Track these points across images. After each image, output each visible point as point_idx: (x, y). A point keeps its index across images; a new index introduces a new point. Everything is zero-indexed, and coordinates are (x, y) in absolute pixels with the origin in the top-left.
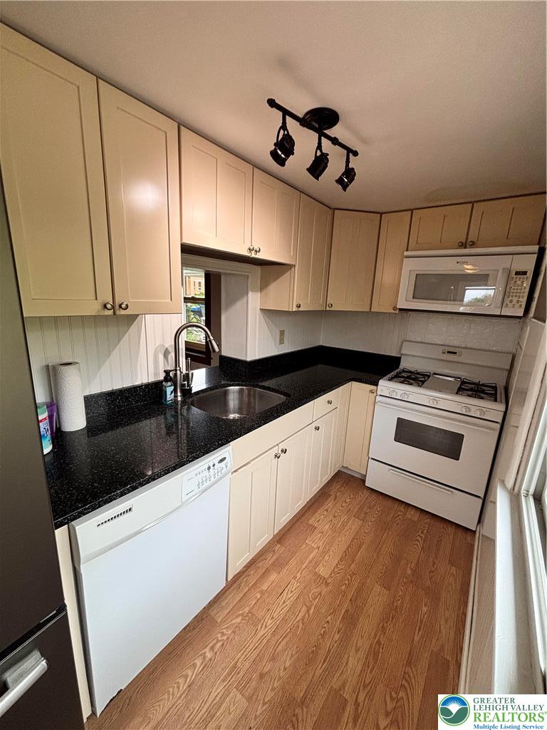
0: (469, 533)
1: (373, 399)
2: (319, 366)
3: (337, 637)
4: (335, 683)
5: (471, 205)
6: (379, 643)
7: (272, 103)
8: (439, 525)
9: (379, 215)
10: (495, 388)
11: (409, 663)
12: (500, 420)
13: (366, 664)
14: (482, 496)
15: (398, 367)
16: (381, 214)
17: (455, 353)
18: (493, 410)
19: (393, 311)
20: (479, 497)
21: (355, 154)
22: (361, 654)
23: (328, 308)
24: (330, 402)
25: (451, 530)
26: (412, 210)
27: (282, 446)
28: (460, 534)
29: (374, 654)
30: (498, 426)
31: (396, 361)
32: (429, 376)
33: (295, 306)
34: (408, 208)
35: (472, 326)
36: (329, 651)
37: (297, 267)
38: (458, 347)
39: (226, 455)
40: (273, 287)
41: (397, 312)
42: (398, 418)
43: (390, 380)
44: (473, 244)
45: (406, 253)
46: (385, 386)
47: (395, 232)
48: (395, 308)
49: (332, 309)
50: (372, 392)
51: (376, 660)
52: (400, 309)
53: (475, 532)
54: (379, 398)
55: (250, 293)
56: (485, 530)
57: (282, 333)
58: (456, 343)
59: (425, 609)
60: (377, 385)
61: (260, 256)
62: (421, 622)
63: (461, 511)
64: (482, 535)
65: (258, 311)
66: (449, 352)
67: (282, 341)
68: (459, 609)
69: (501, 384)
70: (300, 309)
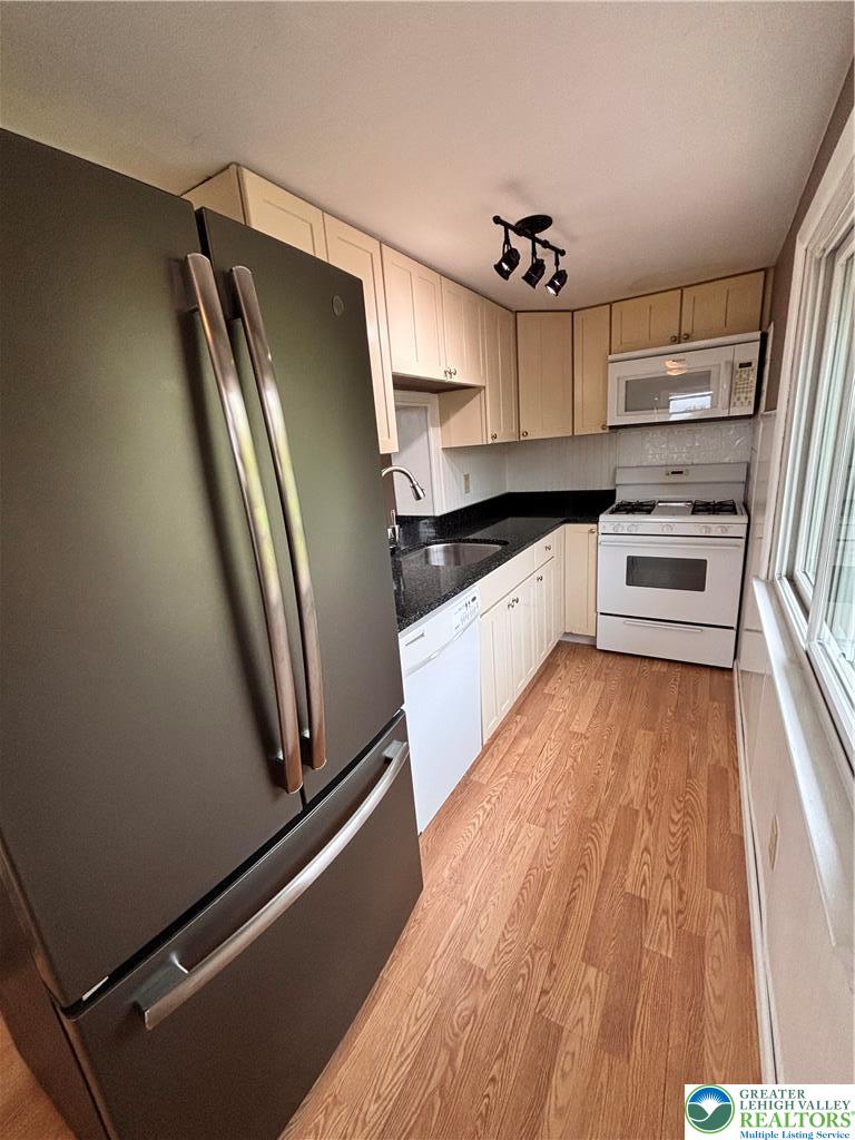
0: (726, 672)
1: (594, 542)
2: (509, 519)
3: (612, 773)
4: (623, 801)
5: (679, 291)
6: (655, 769)
7: (497, 220)
8: (692, 673)
9: (570, 314)
10: (733, 505)
11: (689, 777)
12: (744, 535)
13: (648, 784)
14: (735, 626)
15: (614, 502)
16: (573, 311)
17: (681, 472)
18: (735, 524)
19: (602, 431)
20: (732, 628)
21: (563, 253)
22: (641, 779)
23: (522, 438)
24: (548, 548)
25: (706, 675)
26: (610, 304)
27: (513, 596)
28: (717, 675)
29: (653, 777)
30: (743, 540)
31: (611, 494)
32: (654, 506)
33: (489, 436)
34: (607, 301)
35: (697, 436)
36: (608, 783)
37: (487, 388)
38: (683, 465)
39: (476, 595)
40: (455, 420)
41: (607, 431)
42: (629, 557)
43: (612, 512)
44: (688, 338)
45: (611, 358)
46: (607, 521)
47: (591, 334)
48: (603, 427)
49: (527, 438)
50: (591, 532)
51: (656, 780)
52: (611, 427)
53: (731, 670)
54: (601, 538)
55: (431, 429)
56: (744, 664)
57: (467, 477)
58: (680, 461)
59: (693, 738)
60: (597, 522)
61: (456, 379)
62: (693, 748)
63: (715, 649)
64: (742, 671)
65: (441, 451)
66: (673, 473)
67: (467, 489)
68: (728, 731)
69: (738, 499)
70: (497, 441)
